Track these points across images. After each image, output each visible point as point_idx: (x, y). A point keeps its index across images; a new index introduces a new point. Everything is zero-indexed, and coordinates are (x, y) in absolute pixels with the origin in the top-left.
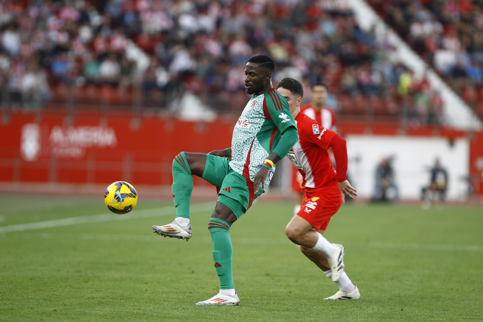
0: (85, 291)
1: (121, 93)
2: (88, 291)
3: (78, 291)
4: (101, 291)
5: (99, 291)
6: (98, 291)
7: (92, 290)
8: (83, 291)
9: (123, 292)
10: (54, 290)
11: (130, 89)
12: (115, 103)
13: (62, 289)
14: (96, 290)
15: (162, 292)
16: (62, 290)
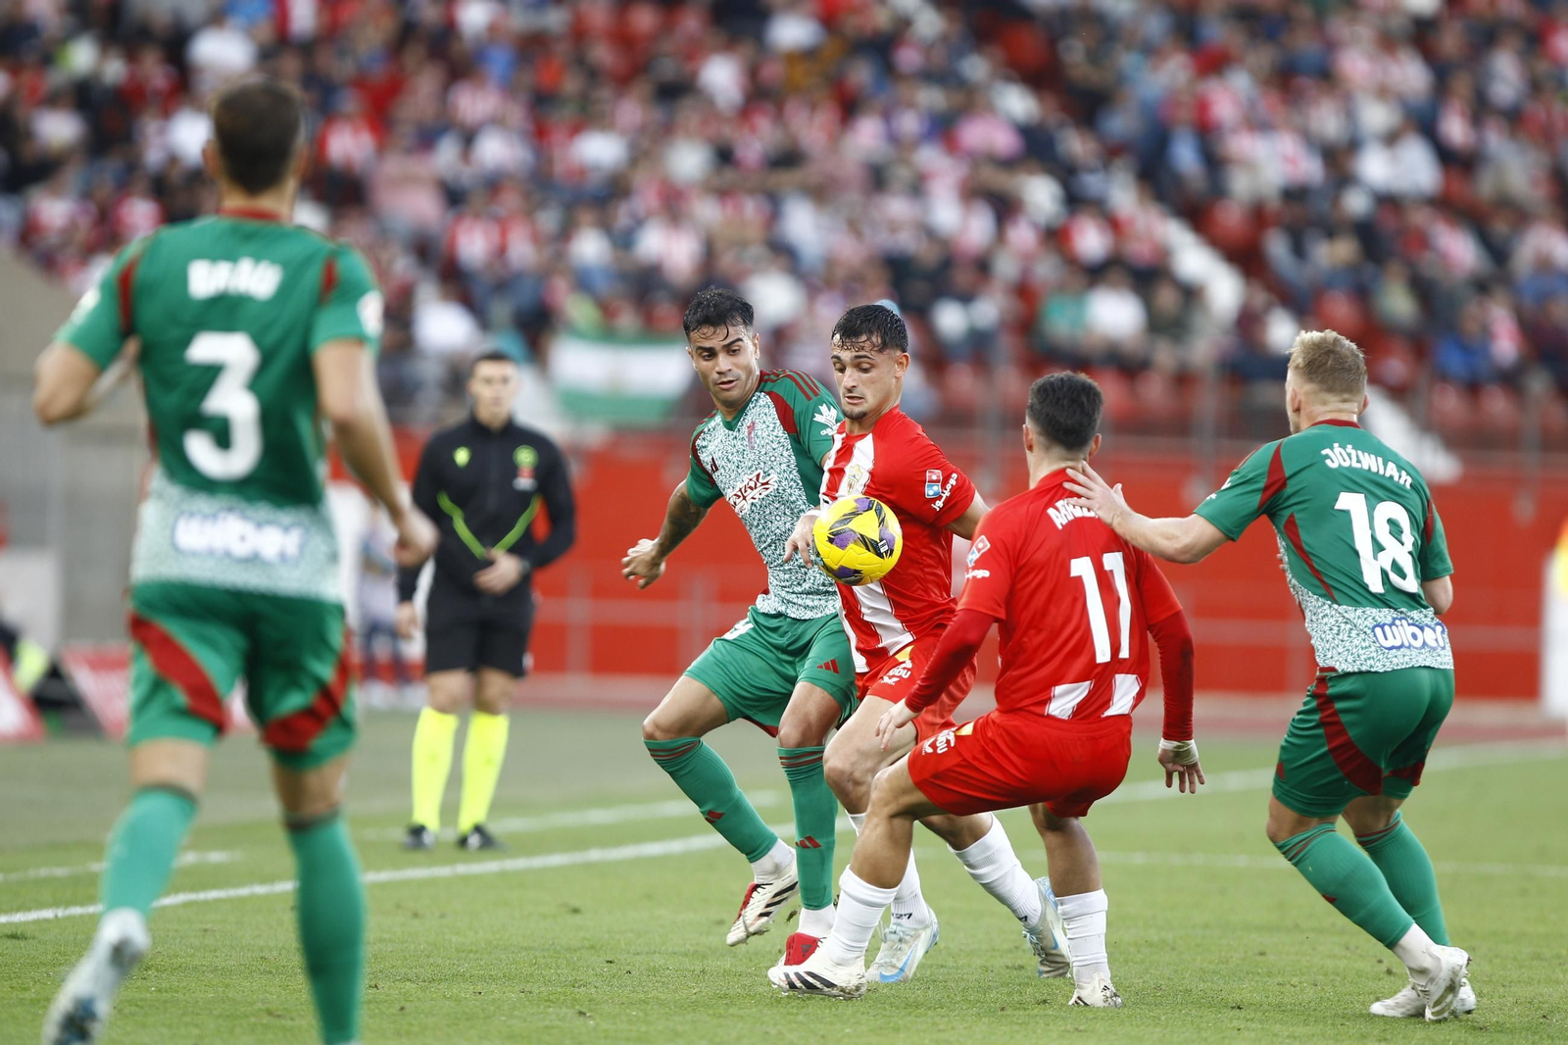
0: (1039, 1031)
1: (1155, 391)
2: (1050, 1030)
3: (1018, 1032)
4: (1092, 1032)
5: (1085, 1031)
6: (1081, 1031)
7: (1062, 1028)
8: (1034, 1032)
9: (1164, 1035)
10: (942, 1027)
11: (1183, 379)
12: (1135, 424)
13: (965, 1025)
14: (1077, 1029)
15: (1288, 1037)
16: (965, 1028)
